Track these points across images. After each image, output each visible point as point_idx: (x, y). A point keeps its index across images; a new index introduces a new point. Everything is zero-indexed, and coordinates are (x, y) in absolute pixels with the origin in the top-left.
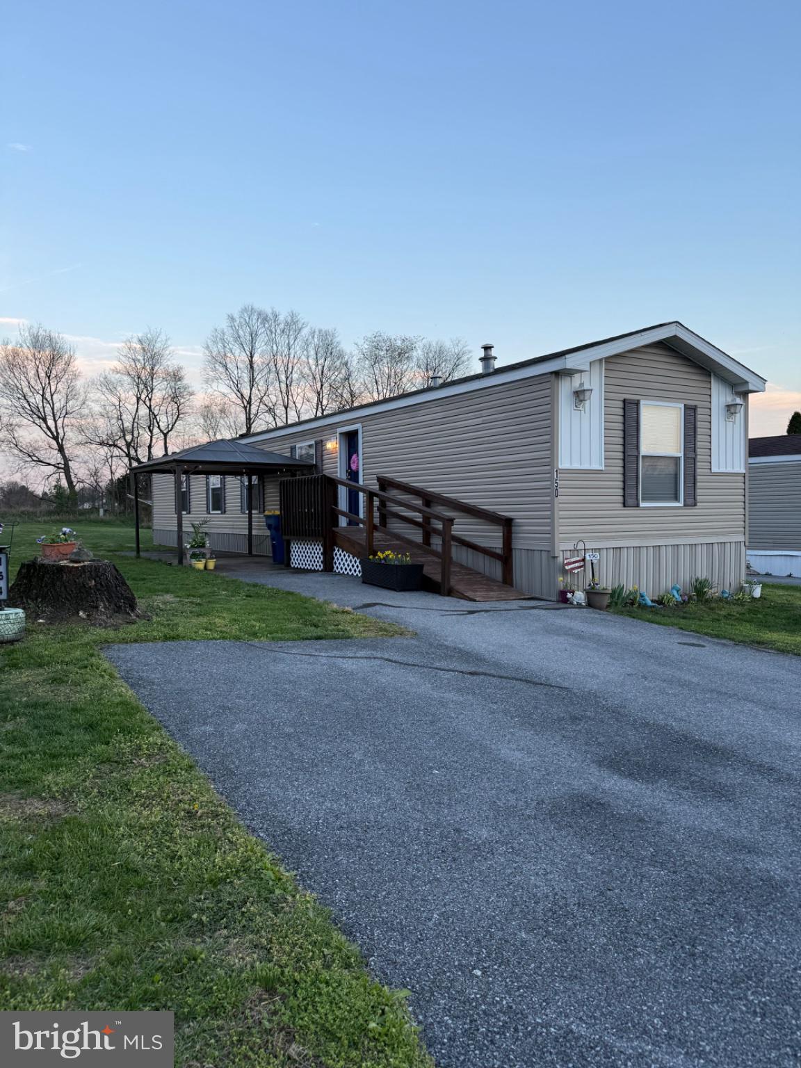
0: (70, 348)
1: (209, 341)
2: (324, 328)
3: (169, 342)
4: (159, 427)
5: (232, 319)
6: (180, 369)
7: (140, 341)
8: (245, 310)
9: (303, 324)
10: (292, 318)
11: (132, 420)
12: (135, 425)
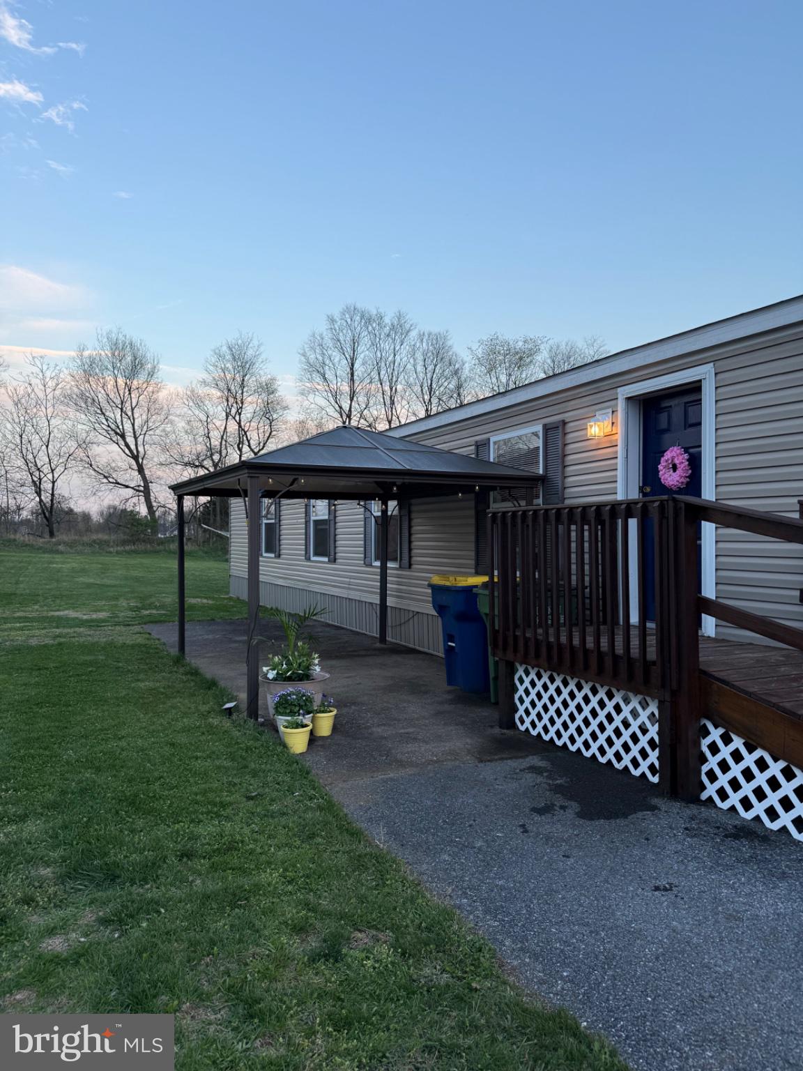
0: (154, 357)
1: (306, 346)
2: (435, 329)
3: (262, 349)
4: (249, 446)
5: (332, 321)
6: (273, 379)
7: (230, 349)
8: (347, 310)
9: (411, 326)
10: (399, 319)
11: (219, 437)
12: (224, 443)
